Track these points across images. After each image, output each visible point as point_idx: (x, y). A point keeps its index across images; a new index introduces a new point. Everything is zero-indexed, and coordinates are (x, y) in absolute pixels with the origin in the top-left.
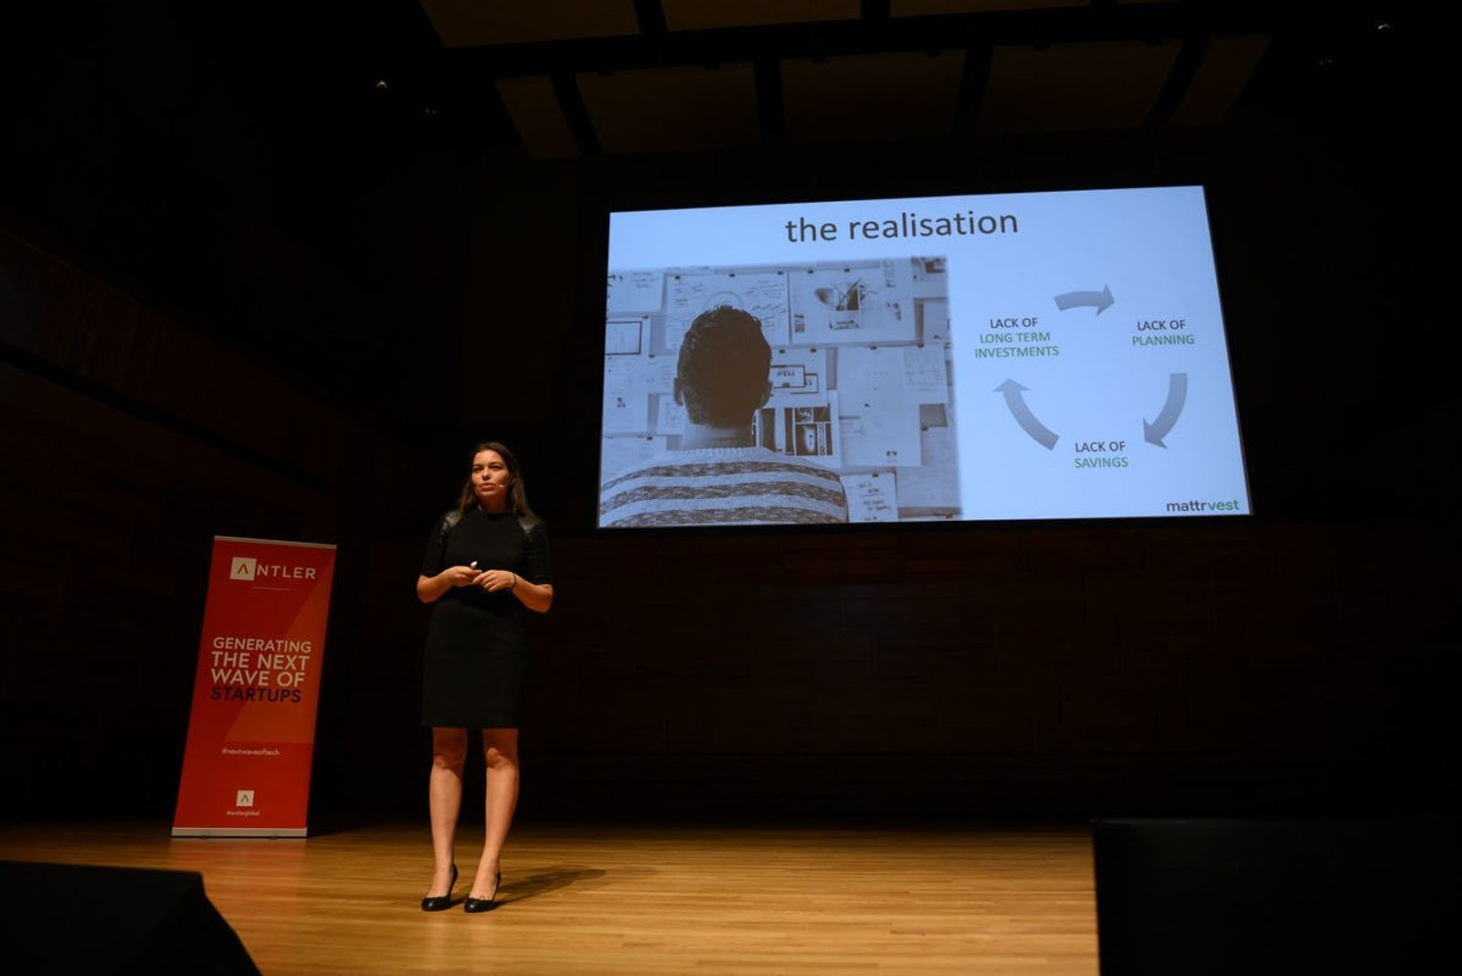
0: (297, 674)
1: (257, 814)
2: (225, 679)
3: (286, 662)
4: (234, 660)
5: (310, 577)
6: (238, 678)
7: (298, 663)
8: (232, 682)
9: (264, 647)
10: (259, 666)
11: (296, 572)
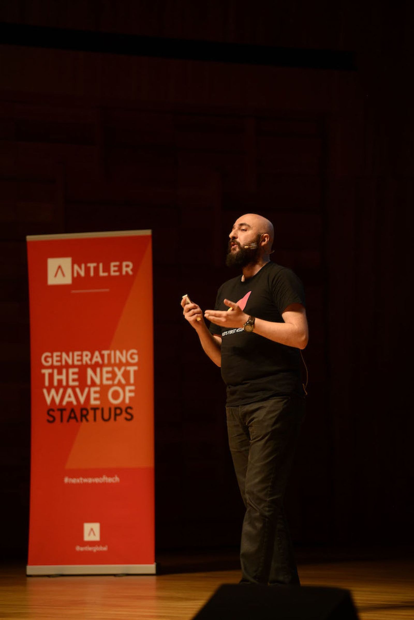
0: (128, 388)
1: (105, 549)
2: (57, 400)
3: (114, 375)
4: (63, 377)
5: (127, 272)
6: (70, 398)
7: (126, 375)
8: (64, 403)
9: (91, 360)
10: (89, 382)
11: (112, 269)
